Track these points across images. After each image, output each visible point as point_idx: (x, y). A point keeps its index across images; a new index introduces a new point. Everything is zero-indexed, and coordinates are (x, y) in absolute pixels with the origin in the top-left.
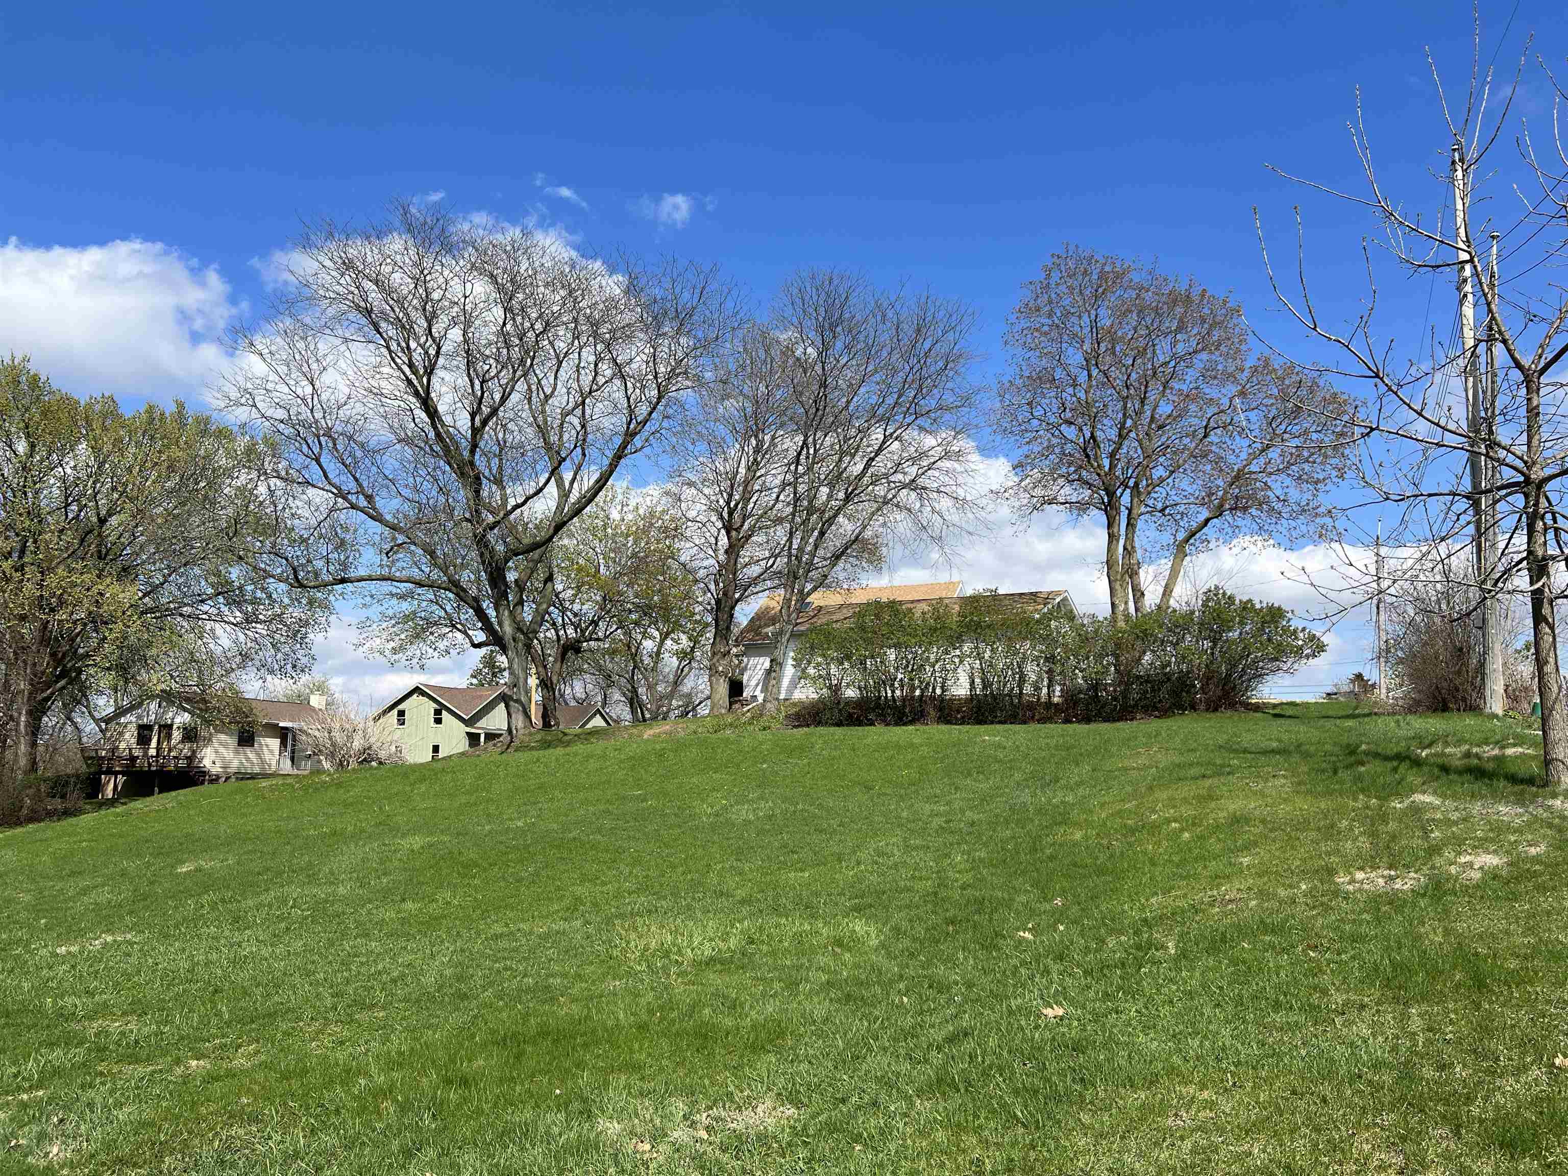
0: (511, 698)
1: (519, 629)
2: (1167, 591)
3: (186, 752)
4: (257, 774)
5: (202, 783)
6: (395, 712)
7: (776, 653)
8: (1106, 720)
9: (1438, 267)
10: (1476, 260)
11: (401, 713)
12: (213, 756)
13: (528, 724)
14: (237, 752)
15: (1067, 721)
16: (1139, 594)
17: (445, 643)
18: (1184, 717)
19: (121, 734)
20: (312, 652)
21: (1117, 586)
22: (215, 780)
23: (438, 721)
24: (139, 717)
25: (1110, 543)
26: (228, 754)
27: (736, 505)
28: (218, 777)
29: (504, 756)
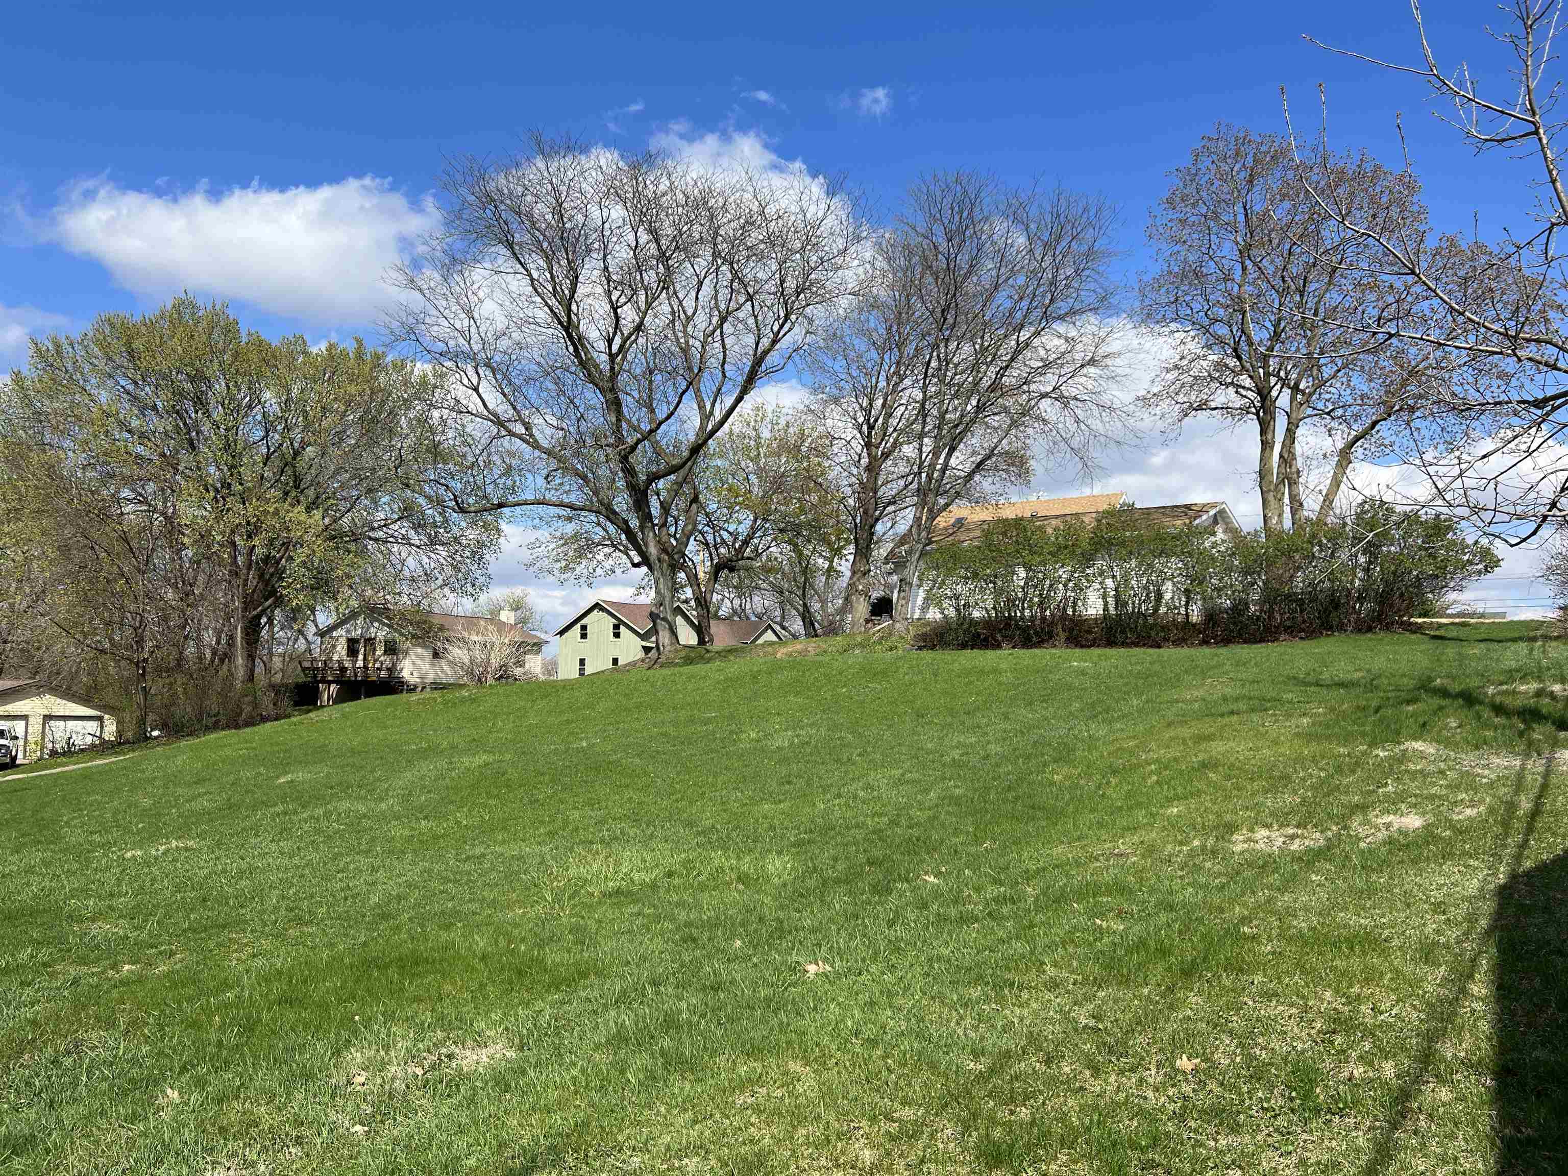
0: (658, 616)
1: (665, 551)
2: (1328, 501)
3: (388, 663)
4: (450, 685)
5: (402, 692)
6: (578, 626)
7: (906, 572)
8: (1246, 642)
9: (1504, 140)
10: (1541, 131)
11: (584, 628)
12: (411, 666)
13: (674, 641)
14: (433, 665)
15: (1205, 642)
16: (1297, 504)
17: (611, 562)
18: (1331, 639)
19: (334, 646)
20: (489, 572)
21: (1270, 497)
22: (412, 689)
23: (617, 635)
24: (348, 631)
25: (1263, 450)
26: (425, 666)
27: (876, 420)
28: (416, 687)
29: (651, 671)
